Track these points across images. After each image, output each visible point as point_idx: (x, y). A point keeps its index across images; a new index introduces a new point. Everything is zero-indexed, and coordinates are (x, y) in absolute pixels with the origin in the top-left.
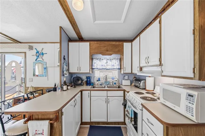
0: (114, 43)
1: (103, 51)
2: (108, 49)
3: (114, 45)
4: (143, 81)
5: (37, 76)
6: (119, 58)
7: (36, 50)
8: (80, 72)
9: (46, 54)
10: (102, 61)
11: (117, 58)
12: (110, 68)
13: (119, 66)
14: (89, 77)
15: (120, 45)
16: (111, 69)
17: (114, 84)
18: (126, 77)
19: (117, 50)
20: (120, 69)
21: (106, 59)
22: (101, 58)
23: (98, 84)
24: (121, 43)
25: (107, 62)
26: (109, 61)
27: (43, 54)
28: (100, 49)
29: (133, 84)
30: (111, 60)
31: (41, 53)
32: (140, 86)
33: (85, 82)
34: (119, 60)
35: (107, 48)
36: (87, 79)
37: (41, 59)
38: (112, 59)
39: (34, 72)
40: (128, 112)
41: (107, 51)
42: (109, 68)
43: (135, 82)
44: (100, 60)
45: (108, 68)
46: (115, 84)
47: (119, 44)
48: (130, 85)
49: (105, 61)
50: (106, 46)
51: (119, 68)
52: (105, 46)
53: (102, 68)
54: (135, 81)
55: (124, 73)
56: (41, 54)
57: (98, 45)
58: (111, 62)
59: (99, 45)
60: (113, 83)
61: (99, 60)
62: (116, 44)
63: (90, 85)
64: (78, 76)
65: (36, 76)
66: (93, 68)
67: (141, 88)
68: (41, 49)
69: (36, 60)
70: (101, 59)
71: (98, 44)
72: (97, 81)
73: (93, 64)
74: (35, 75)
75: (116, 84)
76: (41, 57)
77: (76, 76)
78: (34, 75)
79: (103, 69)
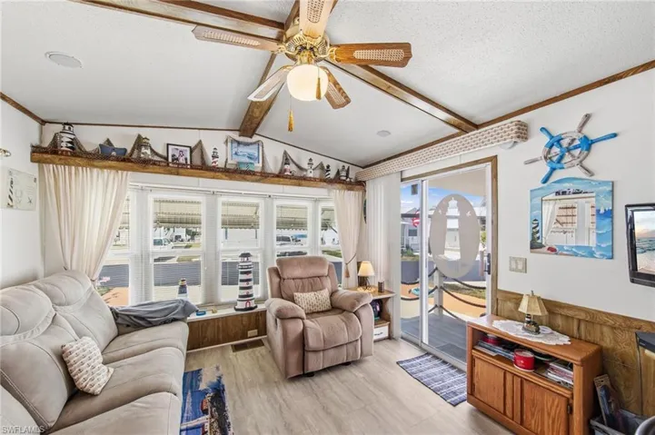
5: (552, 250)
7: (549, 133)
9: (615, 135)
27: (588, 144)
31: (577, 142)
37: (577, 172)
39: (533, 234)
56: (576, 147)
65: (545, 249)
68: (579, 120)
69: (545, 180)
74: (541, 246)
76: (576, 162)
78: (535, 245)
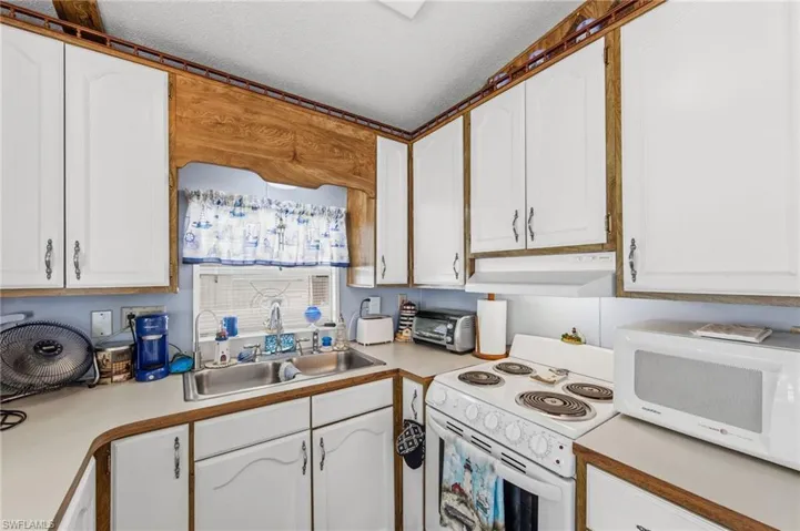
0: (331, 124)
1: (268, 152)
2: (299, 149)
3: (331, 134)
4: (463, 318)
6: (344, 210)
8: (73, 283)
10: (251, 216)
11: (333, 208)
12: (300, 261)
13: (345, 252)
14: (156, 317)
15: (360, 141)
16: (304, 265)
17: (320, 342)
18: (374, 306)
19: (346, 164)
20: (350, 265)
21: (274, 206)
22: (245, 196)
23: (223, 358)
24: (363, 134)
25: (282, 227)
26: (290, 221)
28: (251, 137)
29: (406, 334)
30: (304, 217)
32: (452, 343)
33: (118, 355)
34: (343, 219)
35: (295, 143)
36: (140, 332)
38: (310, 211)
40: (462, 493)
41: (295, 158)
42: (293, 261)
43: (417, 324)
44: (238, 210)
45: (285, 260)
46: (327, 342)
47: (354, 136)
48: (392, 340)
49: (268, 219)
50: (286, 131)
51: (346, 260)
52: (281, 131)
53: (250, 258)
54: (415, 319)
55: (379, 285)
57: (237, 109)
58: (302, 226)
59: (246, 111)
60: (315, 341)
61: (230, 208)
62: (339, 131)
63: (167, 373)
64: (36, 318)
66: (188, 253)
67: (458, 350)
70: (246, 203)
71: (233, 101)
72: (220, 337)
73: (190, 228)
75: (333, 342)
77: (21, 318)
79: (255, 262)
